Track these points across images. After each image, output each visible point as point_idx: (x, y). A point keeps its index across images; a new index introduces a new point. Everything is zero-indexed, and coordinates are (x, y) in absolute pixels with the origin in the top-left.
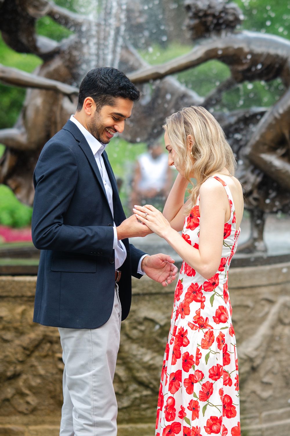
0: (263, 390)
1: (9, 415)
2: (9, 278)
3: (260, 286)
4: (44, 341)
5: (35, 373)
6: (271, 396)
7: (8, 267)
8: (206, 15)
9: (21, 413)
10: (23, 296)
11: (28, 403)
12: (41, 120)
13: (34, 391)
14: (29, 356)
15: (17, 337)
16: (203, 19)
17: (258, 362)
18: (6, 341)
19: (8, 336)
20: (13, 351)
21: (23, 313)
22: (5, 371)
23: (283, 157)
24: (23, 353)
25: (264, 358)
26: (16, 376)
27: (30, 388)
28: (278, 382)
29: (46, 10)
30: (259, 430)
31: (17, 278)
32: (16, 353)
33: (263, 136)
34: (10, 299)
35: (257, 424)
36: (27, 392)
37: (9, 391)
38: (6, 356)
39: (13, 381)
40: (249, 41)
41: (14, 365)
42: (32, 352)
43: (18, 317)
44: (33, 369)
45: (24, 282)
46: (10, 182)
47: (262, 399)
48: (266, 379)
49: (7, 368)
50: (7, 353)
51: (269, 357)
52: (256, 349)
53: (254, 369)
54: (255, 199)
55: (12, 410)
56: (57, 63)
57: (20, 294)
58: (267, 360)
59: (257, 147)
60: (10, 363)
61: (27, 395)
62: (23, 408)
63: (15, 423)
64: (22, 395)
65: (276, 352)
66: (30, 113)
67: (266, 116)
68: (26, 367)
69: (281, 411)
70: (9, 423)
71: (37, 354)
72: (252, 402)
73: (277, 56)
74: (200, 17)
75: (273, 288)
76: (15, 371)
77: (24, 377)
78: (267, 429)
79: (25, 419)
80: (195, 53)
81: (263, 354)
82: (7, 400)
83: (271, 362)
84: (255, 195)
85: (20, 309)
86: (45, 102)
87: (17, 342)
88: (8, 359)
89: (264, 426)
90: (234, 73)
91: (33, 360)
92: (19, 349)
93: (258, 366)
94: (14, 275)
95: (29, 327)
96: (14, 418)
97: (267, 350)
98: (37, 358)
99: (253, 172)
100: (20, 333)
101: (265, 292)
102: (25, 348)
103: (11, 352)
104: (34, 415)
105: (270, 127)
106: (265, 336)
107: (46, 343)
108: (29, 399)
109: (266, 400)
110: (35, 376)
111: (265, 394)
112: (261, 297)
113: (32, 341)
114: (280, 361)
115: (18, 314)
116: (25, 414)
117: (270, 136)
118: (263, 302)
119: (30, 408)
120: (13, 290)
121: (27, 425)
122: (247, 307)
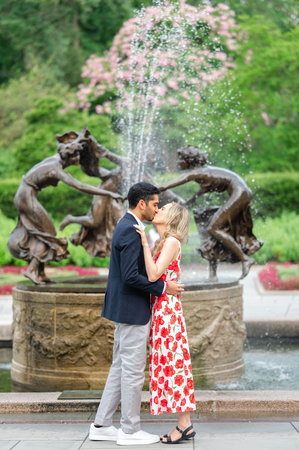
0: (215, 354)
1: (82, 366)
2: (84, 294)
3: (214, 300)
4: (101, 328)
5: (96, 344)
6: (219, 357)
7: (83, 289)
8: (188, 157)
9: (88, 365)
10: (90, 304)
11: (92, 360)
12: (101, 211)
13: (95, 353)
14: (93, 335)
15: (87, 325)
16: (187, 160)
17: (212, 339)
18: (81, 327)
19: (82, 325)
20: (84, 332)
21: (90, 313)
22: (80, 343)
23: (227, 232)
24: (90, 333)
25: (215, 337)
26: (86, 346)
27: (93, 352)
28: (222, 350)
29: (104, 154)
30: (212, 375)
31: (88, 295)
32: (86, 334)
33: (217, 221)
34: (84, 305)
35: (211, 372)
36: (92, 354)
37: (82, 354)
38: (81, 335)
39: (84, 348)
40: (211, 171)
41: (85, 340)
42: (95, 333)
43: (88, 315)
44: (95, 342)
45: (91, 297)
46: (84, 244)
47: (214, 359)
48: (216, 349)
49: (82, 341)
50: (82, 334)
51: (218, 337)
52: (212, 333)
53: (210, 343)
54: (212, 254)
55: (84, 363)
56: (109, 182)
57: (89, 303)
58: (217, 339)
59: (214, 227)
60: (83, 339)
61: (92, 356)
62: (89, 362)
63: (85, 370)
64: (89, 356)
65: (222, 334)
66: (95, 208)
67: (219, 210)
68: (91, 341)
69: (224, 365)
70: (82, 370)
71: (97, 334)
72: (208, 361)
73: (225, 179)
74: (185, 159)
75: (220, 301)
76: (86, 343)
77: (90, 346)
78: (216, 375)
79: (90, 368)
80: (182, 177)
81: (215, 335)
82: (81, 358)
83: (219, 340)
84: (212, 252)
85: (89, 311)
86: (103, 202)
87: (87, 328)
88: (82, 337)
89: (215, 373)
90: (202, 187)
91: (95, 338)
92: (88, 332)
93: (213, 341)
94: (86, 293)
95: (93, 320)
96: (84, 368)
97: (217, 333)
98: (97, 336)
99: (211, 239)
100: (88, 323)
101: (217, 303)
102: (91, 331)
103: (84, 333)
104: (95, 366)
105: (221, 216)
106: (216, 326)
107: (102, 329)
108: (93, 358)
109: (216, 359)
110: (96, 346)
111: (216, 356)
112: (214, 305)
113: (95, 328)
114: (224, 339)
115: (88, 313)
116: (90, 366)
117: (221, 221)
118: (216, 308)
119: (93, 362)
120: (85, 301)
121: (91, 371)
122: (207, 311)
